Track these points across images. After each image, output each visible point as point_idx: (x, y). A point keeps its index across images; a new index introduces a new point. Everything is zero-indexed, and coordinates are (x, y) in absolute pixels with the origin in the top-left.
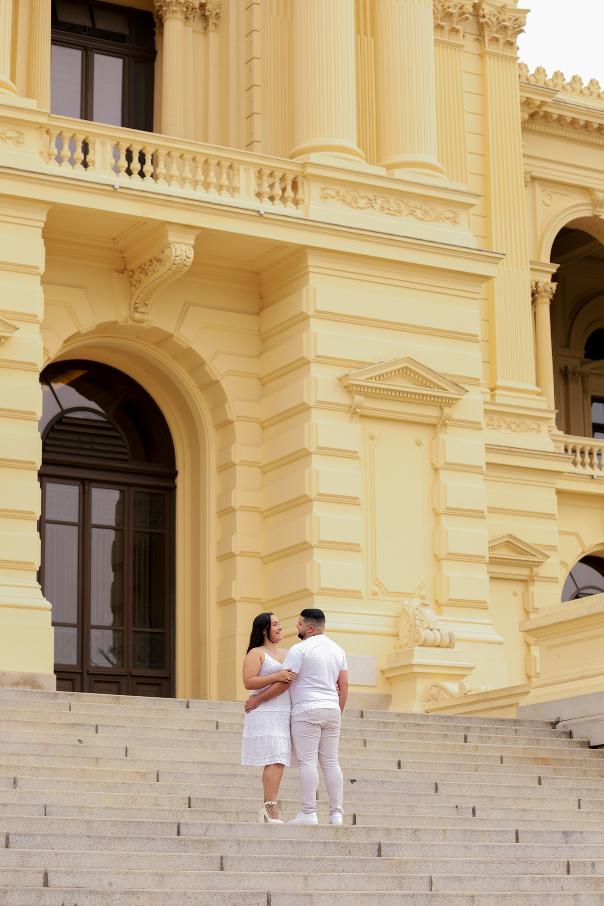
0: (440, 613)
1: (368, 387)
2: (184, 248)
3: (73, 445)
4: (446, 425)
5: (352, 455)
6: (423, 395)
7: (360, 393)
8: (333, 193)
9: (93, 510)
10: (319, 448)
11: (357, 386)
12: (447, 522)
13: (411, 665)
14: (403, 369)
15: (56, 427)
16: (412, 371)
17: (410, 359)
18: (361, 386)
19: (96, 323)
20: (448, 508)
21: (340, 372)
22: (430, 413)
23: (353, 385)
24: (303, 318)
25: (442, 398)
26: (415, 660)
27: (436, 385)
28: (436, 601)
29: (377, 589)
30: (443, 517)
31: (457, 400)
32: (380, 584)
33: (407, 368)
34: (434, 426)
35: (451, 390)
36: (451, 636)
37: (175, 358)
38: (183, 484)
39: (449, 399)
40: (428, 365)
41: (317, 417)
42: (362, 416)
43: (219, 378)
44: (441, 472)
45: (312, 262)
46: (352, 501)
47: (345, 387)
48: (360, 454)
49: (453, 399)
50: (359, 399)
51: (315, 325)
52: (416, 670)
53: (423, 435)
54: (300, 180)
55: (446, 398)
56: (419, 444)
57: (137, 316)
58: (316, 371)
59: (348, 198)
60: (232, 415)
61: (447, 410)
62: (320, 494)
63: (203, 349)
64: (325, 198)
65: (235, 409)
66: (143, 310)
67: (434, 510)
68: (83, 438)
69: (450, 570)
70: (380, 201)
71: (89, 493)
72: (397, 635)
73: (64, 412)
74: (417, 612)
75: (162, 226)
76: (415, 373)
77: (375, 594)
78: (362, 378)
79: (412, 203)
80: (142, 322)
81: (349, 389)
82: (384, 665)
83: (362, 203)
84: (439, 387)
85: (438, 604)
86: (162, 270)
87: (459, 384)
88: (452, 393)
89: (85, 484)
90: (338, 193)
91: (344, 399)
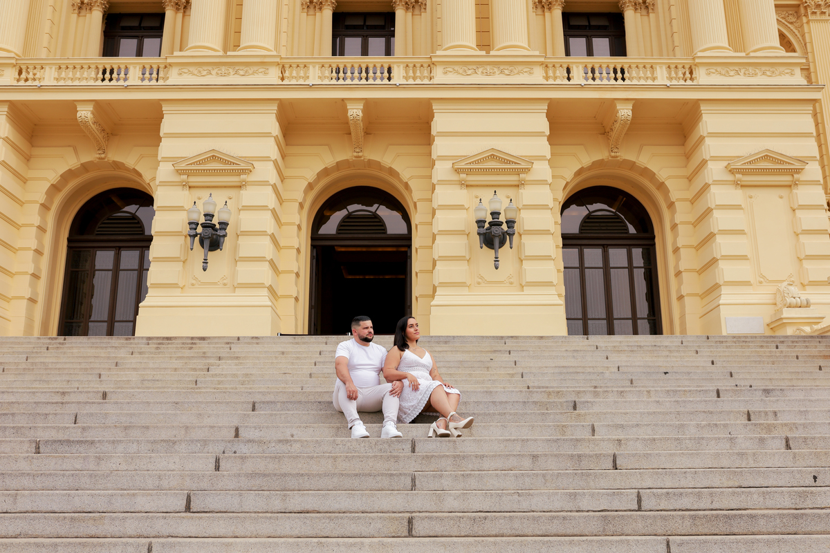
0: (805, 290)
1: (743, 169)
2: (626, 111)
3: (596, 228)
4: (797, 184)
5: (738, 207)
6: (779, 169)
7: (739, 173)
8: (713, 71)
9: (610, 260)
10: (717, 205)
11: (736, 169)
12: (803, 238)
13: (781, 319)
14: (764, 156)
15: (587, 220)
16: (770, 157)
17: (768, 150)
18: (738, 169)
19: (592, 161)
20: (803, 230)
21: (725, 163)
22: (786, 179)
23: (734, 169)
24: (702, 139)
25: (792, 169)
26: (784, 315)
27: (786, 163)
28: (802, 283)
29: (762, 280)
30: (800, 236)
31: (802, 169)
32: (763, 277)
33: (766, 155)
34: (790, 186)
35: (797, 164)
36: (808, 301)
37: (641, 175)
38: (658, 241)
39: (796, 169)
40: (780, 152)
41: (714, 189)
42: (742, 186)
43: (664, 181)
44: (797, 211)
45: (703, 107)
46: (741, 232)
47: (730, 171)
48: (743, 206)
49: (799, 169)
50: (739, 176)
51: (708, 141)
52: (785, 321)
53: (784, 192)
54: (693, 67)
55: (794, 169)
56: (781, 197)
57: (613, 154)
58: (710, 165)
59: (723, 72)
60: (673, 199)
61: (796, 176)
62: (719, 230)
63: (653, 167)
64: (709, 74)
65: (674, 195)
66: (616, 150)
67: (795, 232)
68: (602, 225)
69: (807, 265)
70: (743, 71)
71: (608, 251)
72: (776, 304)
73: (590, 213)
74: (785, 289)
75: (613, 102)
76: (773, 157)
77: (761, 282)
78: (739, 164)
79: (763, 69)
80: (617, 157)
81: (732, 171)
82: (768, 321)
83: (732, 73)
84: (789, 163)
85: (803, 285)
86: (617, 125)
87: (803, 161)
88: (797, 165)
89: (605, 248)
90: (716, 71)
91: (730, 177)
